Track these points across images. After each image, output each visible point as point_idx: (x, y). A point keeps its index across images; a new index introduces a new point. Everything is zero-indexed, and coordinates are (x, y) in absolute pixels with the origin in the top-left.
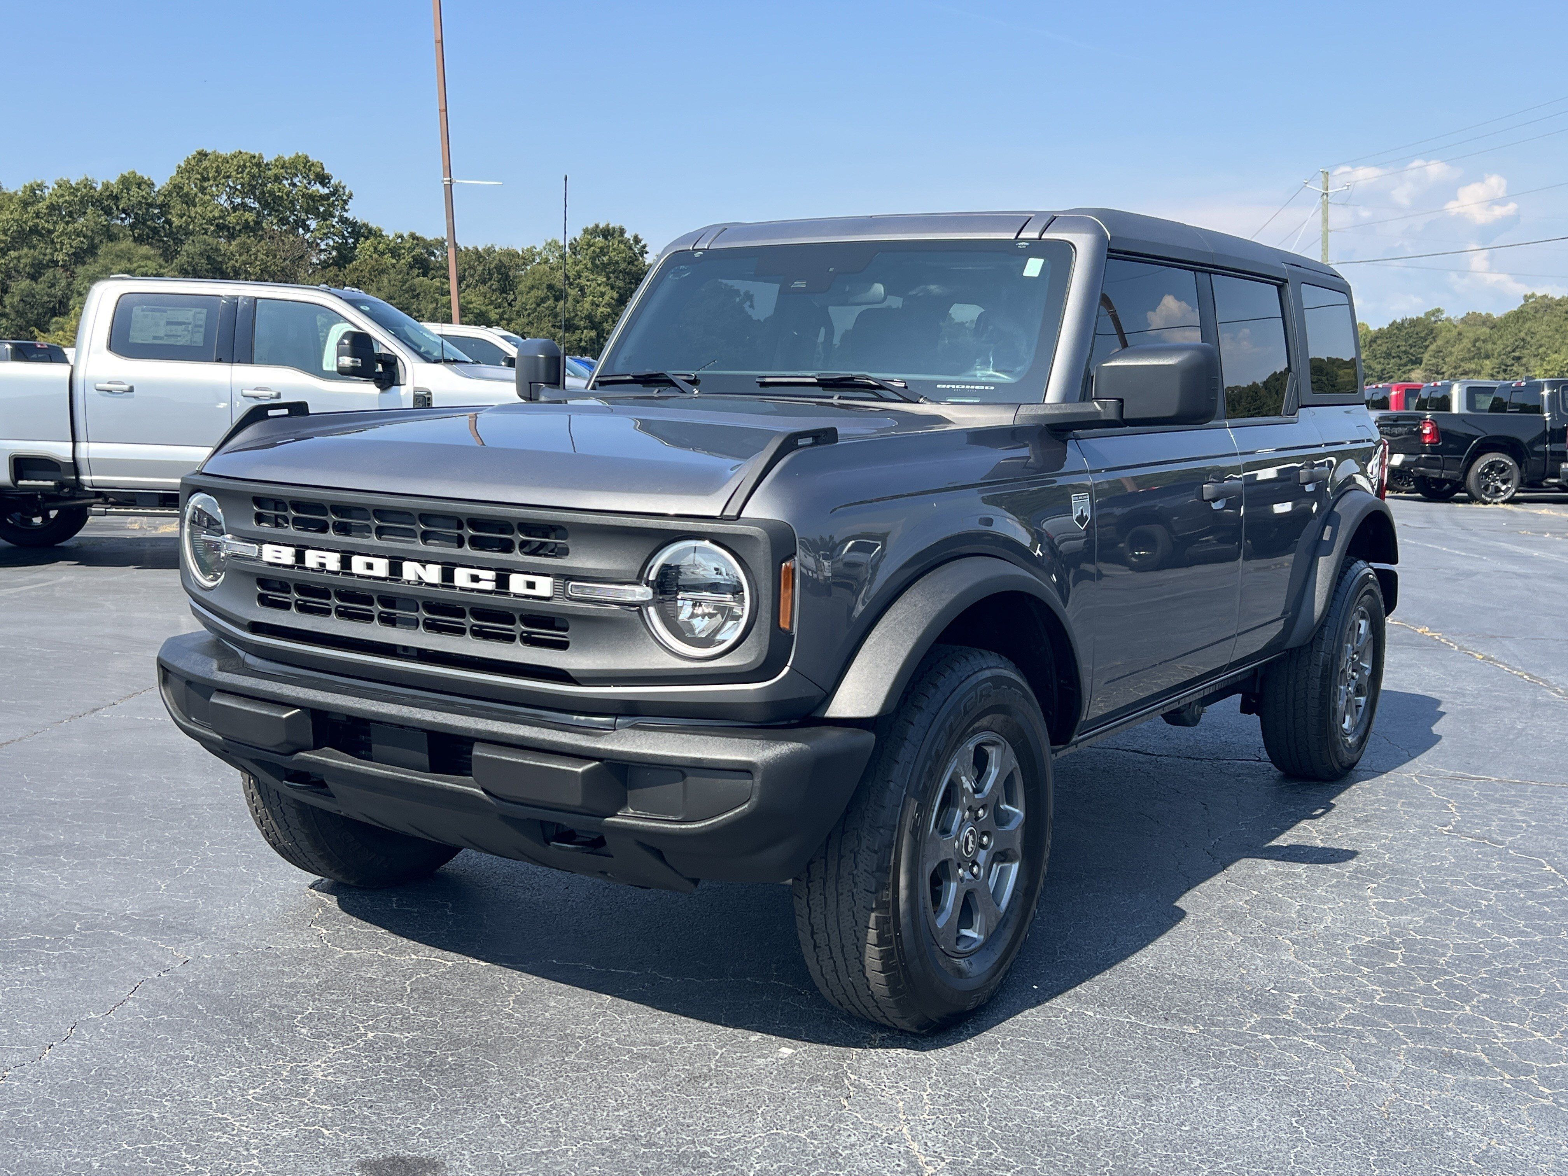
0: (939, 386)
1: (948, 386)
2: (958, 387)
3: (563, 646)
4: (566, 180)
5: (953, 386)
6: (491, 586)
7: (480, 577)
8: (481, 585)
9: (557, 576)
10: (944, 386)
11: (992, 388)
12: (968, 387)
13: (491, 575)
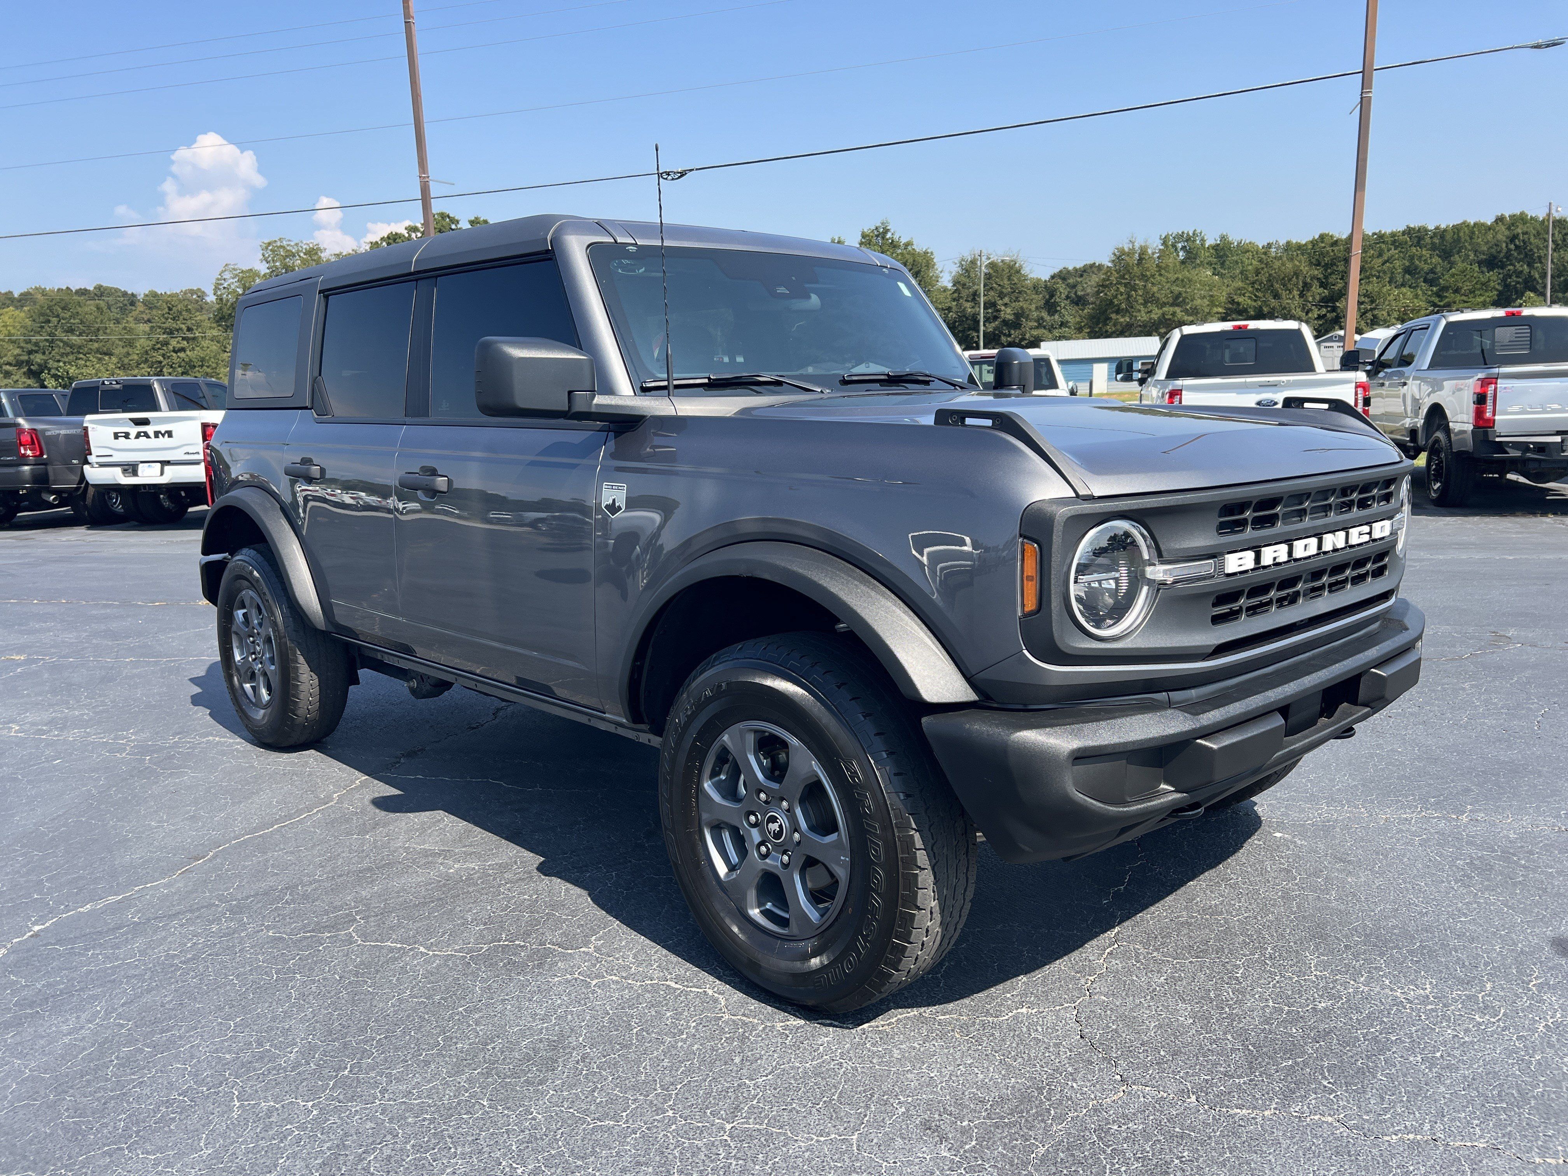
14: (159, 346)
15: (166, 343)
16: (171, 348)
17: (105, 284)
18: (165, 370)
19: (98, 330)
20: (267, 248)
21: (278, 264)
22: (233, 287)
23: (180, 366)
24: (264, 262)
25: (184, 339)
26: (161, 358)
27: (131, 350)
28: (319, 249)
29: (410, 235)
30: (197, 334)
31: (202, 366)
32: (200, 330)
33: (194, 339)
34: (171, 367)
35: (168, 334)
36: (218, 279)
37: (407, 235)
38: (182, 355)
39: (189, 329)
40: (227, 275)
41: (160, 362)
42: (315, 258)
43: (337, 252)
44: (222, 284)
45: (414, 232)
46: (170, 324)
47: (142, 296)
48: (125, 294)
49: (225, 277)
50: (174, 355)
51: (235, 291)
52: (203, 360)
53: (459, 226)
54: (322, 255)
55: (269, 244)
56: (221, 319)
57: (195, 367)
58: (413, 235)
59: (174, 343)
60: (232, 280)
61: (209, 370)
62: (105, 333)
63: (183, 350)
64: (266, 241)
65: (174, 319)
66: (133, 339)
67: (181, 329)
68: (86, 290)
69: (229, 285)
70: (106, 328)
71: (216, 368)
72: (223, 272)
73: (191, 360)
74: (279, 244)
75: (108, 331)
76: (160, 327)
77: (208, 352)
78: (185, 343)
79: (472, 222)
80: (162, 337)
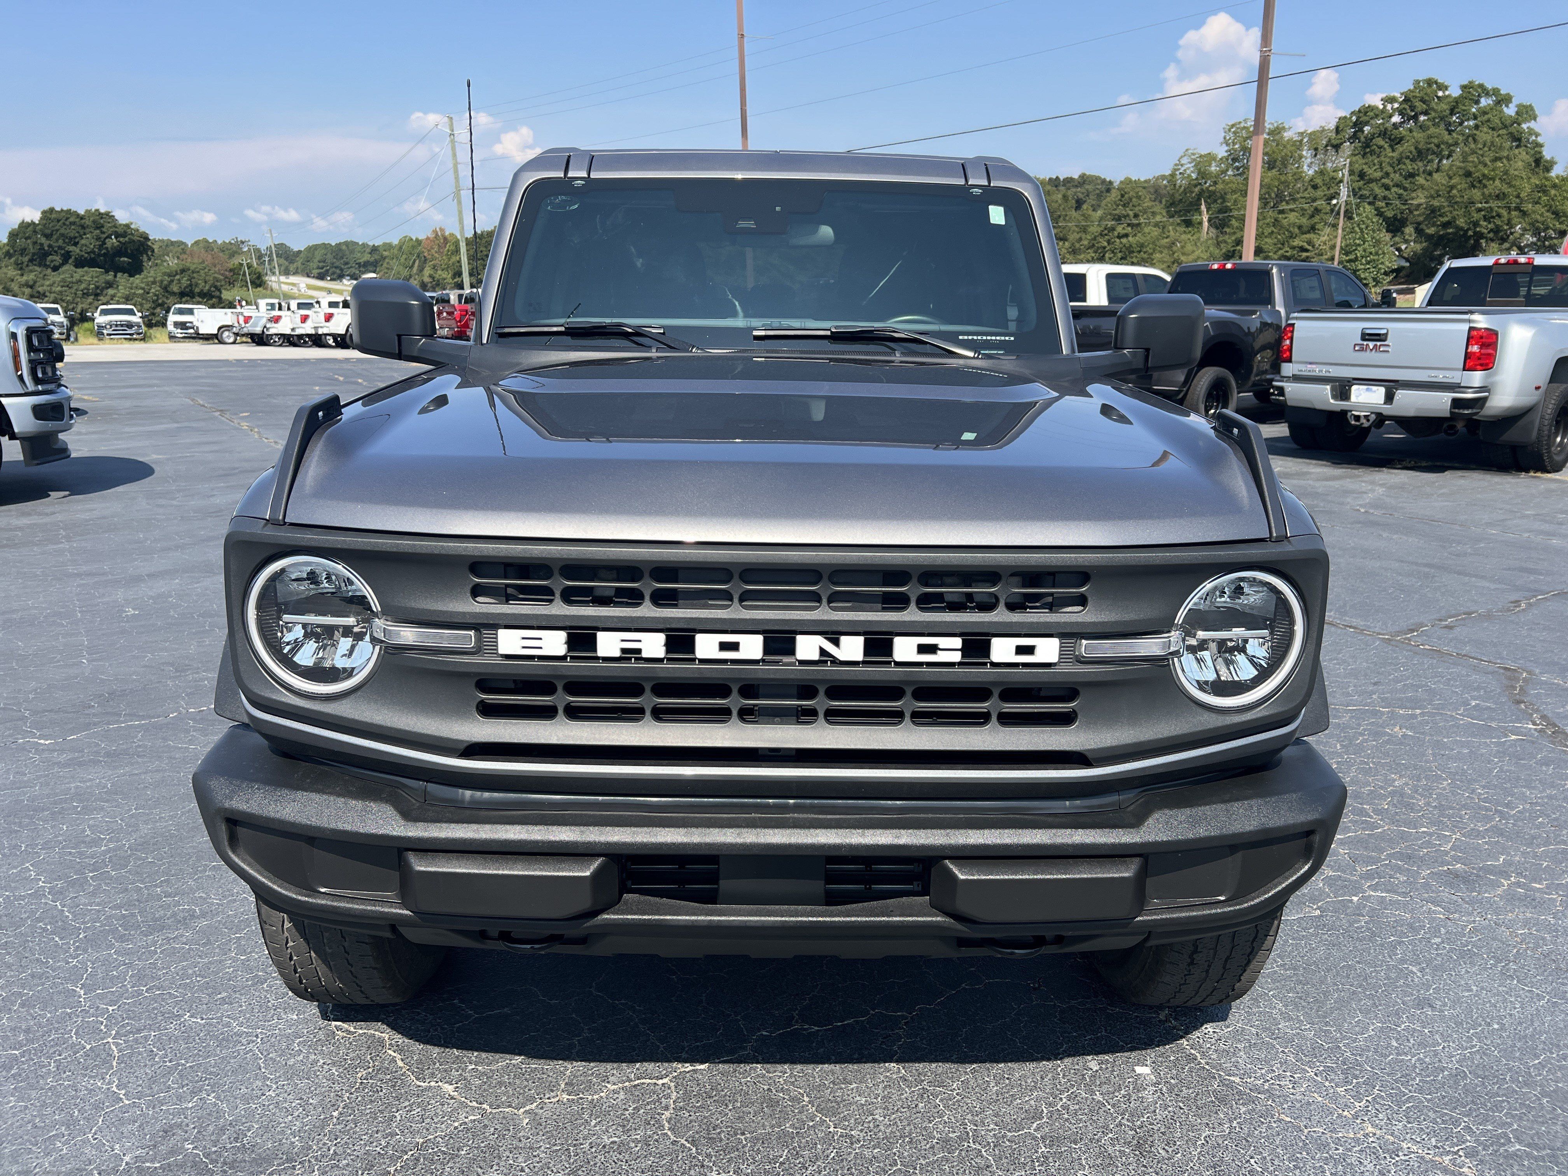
0: (961, 337)
1: (970, 338)
2: (979, 338)
3: (1065, 719)
4: (469, 86)
5: (975, 338)
6: (956, 657)
7: (940, 647)
8: (941, 657)
9: (1062, 636)
10: (966, 337)
11: (1012, 339)
12: (989, 338)
13: (957, 642)
14: (1106, 232)
15: (1113, 229)
16: (1116, 233)
17: (1088, 173)
18: (1107, 255)
19: (1060, 217)
20: (1229, 130)
21: (1237, 146)
22: (1188, 172)
23: (1120, 252)
24: (1224, 145)
25: (1129, 225)
26: (1106, 244)
27: (1084, 236)
28: (1284, 128)
29: (1385, 107)
30: (1142, 221)
31: (1140, 252)
32: (1145, 216)
33: (1139, 225)
34: (1113, 252)
35: (1117, 220)
36: (1176, 165)
37: (1381, 107)
38: (1124, 240)
39: (1136, 216)
40: (1184, 161)
41: (1105, 248)
42: (1277, 137)
43: (1301, 130)
44: (1179, 169)
45: (1391, 103)
46: (1120, 210)
47: (1118, 183)
48: (1104, 181)
49: (1183, 162)
50: (1118, 240)
51: (1189, 176)
52: (1142, 246)
53: (1447, 93)
54: (1285, 134)
55: (1233, 126)
56: (1171, 204)
57: (1133, 252)
58: (1389, 107)
59: (1120, 229)
60: (1189, 165)
61: (1145, 256)
62: (1064, 220)
63: (1126, 235)
64: (1230, 124)
65: (1124, 206)
66: (1088, 226)
67: (1128, 215)
68: (1071, 178)
69: (1185, 170)
70: (1066, 215)
71: (1152, 254)
72: (1182, 157)
73: (1131, 246)
74: (1242, 125)
75: (1067, 218)
76: (1110, 214)
77: (1148, 238)
78: (1130, 229)
79: (1463, 87)
80: (1110, 224)
